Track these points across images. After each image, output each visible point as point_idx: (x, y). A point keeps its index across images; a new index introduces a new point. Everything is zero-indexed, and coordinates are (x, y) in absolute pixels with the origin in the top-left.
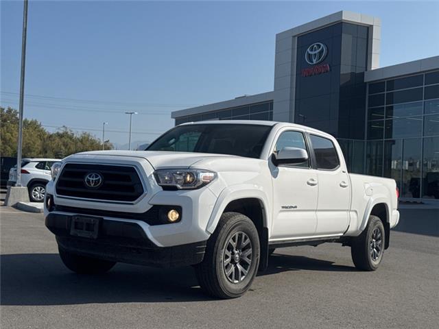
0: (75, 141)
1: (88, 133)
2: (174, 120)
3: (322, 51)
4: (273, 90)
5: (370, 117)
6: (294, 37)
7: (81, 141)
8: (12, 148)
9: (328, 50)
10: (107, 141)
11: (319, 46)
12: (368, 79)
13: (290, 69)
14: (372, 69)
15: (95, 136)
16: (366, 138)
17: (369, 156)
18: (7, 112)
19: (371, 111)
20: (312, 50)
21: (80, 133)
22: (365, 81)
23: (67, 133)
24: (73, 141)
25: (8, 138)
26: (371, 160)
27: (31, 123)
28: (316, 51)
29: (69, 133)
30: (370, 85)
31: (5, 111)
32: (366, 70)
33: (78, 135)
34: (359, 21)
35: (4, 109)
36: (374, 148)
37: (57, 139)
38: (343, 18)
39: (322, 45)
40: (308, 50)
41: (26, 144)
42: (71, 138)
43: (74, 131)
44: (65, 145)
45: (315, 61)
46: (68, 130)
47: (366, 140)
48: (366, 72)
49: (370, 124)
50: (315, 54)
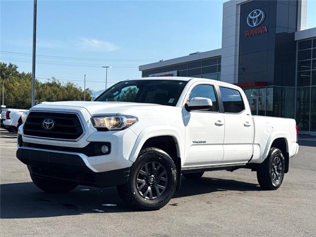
0: (62, 89)
1: (71, 83)
2: (141, 72)
3: (261, 16)
4: (221, 48)
5: (299, 68)
6: (238, 5)
7: (67, 89)
8: (14, 95)
9: (265, 15)
10: (88, 89)
11: (258, 12)
12: (297, 38)
13: (235, 31)
14: (301, 30)
15: (77, 85)
16: (296, 85)
17: (298, 99)
18: (9, 67)
19: (300, 64)
20: (252, 16)
21: (65, 83)
22: (295, 40)
23: (55, 83)
24: (60, 89)
25: (10, 88)
26: (300, 102)
27: (27, 75)
29: (57, 83)
30: (299, 43)
31: (7, 66)
32: (296, 31)
33: (64, 84)
35: (6, 65)
36: (302, 93)
37: (49, 88)
39: (261, 11)
40: (249, 15)
41: (25, 92)
42: (58, 86)
43: (61, 81)
44: (55, 92)
45: (255, 24)
46: (56, 81)
47: (296, 87)
48: (296, 33)
49: (299, 74)
50: (255, 19)
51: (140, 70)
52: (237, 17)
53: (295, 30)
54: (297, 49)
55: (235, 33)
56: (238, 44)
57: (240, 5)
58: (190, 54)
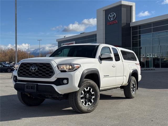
3: (115, 15)
5: (133, 39)
6: (104, 10)
11: (113, 14)
14: (133, 22)
16: (132, 47)
19: (133, 37)
20: (111, 15)
22: (130, 26)
28: (112, 16)
30: (132, 28)
34: (128, 4)
38: (122, 3)
39: (114, 13)
40: (109, 15)
45: (112, 19)
48: (130, 23)
49: (133, 42)
50: (112, 17)
51: (57, 41)
52: (103, 16)
53: (130, 22)
54: (131, 30)
55: (103, 23)
56: (104, 29)
57: (104, 11)
58: (81, 34)
